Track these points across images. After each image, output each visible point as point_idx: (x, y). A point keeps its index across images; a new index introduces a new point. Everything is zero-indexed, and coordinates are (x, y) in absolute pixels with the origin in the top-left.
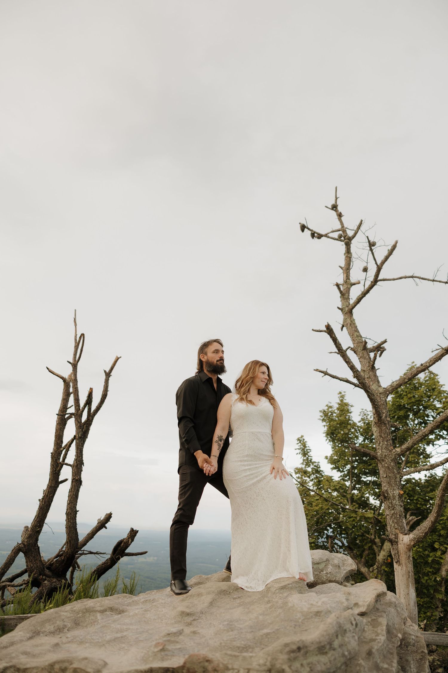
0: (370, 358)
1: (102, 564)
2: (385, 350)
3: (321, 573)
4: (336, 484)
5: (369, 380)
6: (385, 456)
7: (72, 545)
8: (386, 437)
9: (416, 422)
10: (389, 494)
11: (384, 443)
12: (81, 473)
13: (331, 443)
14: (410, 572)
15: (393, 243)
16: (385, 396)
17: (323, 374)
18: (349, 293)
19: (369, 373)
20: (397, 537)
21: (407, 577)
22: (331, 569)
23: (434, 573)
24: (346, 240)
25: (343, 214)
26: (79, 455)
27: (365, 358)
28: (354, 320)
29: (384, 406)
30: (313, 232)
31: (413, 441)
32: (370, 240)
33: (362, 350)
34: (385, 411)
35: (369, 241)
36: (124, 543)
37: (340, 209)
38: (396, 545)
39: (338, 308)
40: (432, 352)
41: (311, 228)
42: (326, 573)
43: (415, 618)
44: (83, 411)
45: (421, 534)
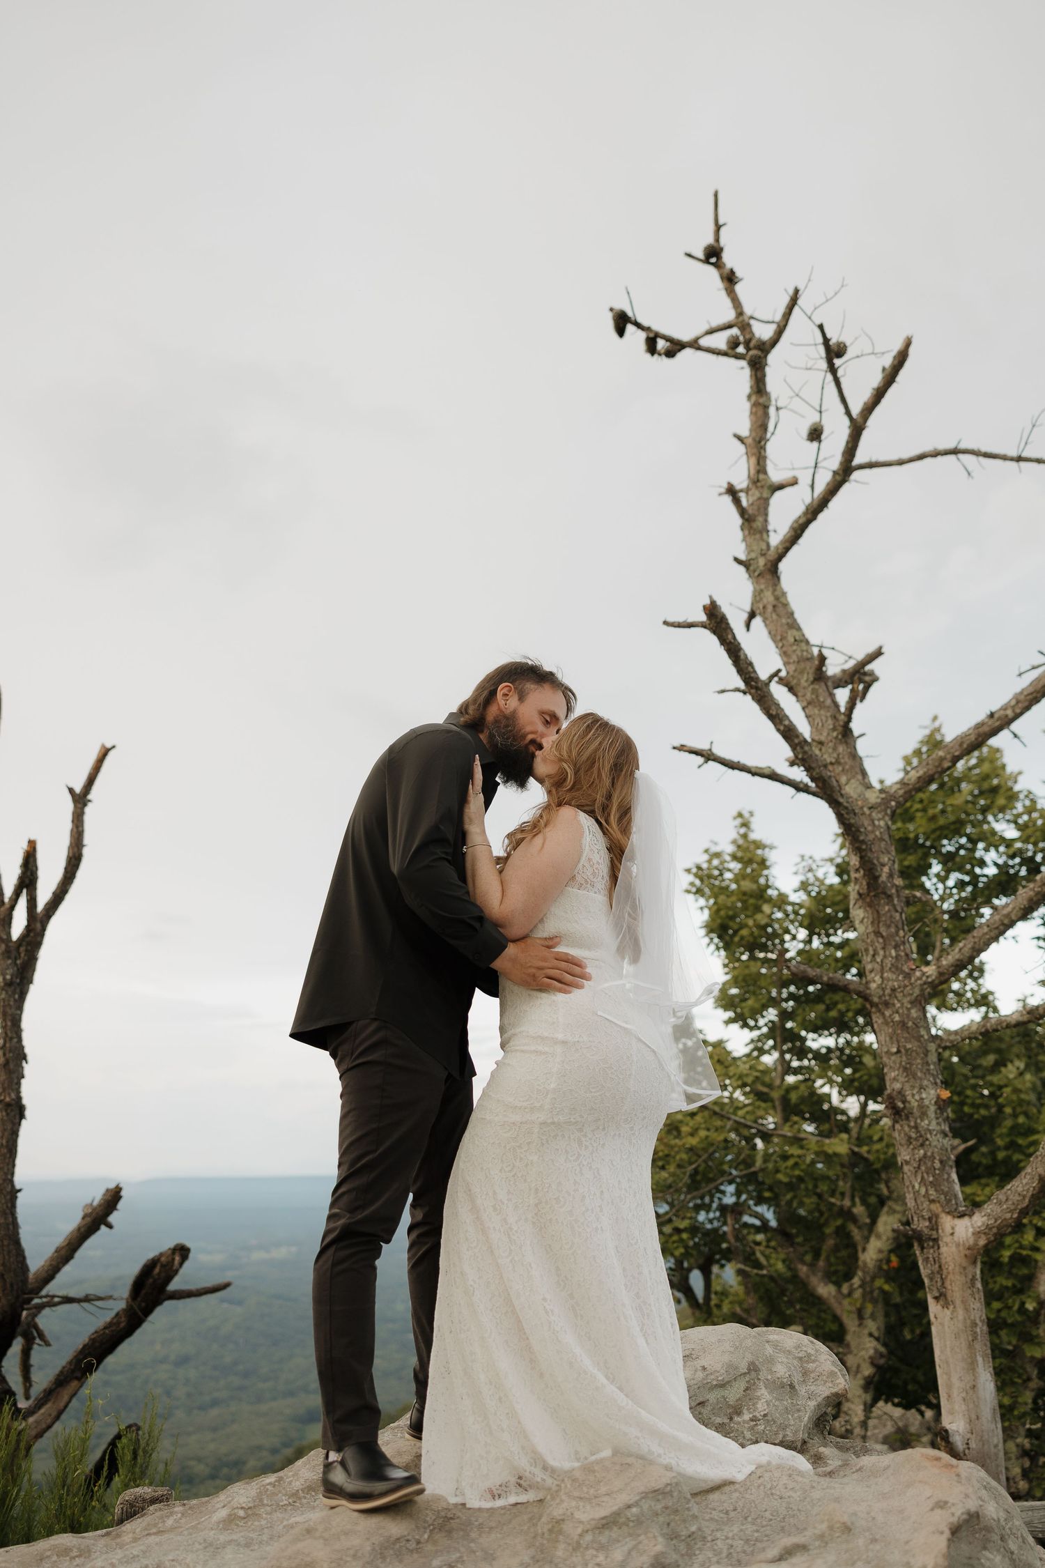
0: (836, 705)
1: (105, 1328)
2: (876, 679)
3: (736, 1419)
4: (745, 1072)
5: (837, 771)
6: (893, 990)
7: (8, 1285)
8: (891, 936)
9: (951, 882)
10: (909, 1102)
11: (887, 953)
12: (19, 1084)
13: (723, 953)
14: (976, 1325)
15: (897, 346)
16: (886, 814)
17: (700, 760)
18: (766, 515)
19: (835, 749)
20: (935, 1226)
21: (970, 1338)
22: (768, 1403)
23: (1019, 1291)
24: (752, 353)
25: (739, 274)
26: (9, 1032)
27: (821, 706)
28: (784, 594)
29: (883, 844)
30: (652, 335)
31: (975, 943)
32: (829, 336)
33: (813, 683)
34: (886, 859)
35: (826, 341)
36: (163, 1266)
37: (729, 259)
38: (933, 1247)
39: (736, 560)
40: (1020, 675)
41: (645, 323)
42: (752, 1420)
43: (996, 1454)
44: (12, 907)
45: (1008, 1216)
